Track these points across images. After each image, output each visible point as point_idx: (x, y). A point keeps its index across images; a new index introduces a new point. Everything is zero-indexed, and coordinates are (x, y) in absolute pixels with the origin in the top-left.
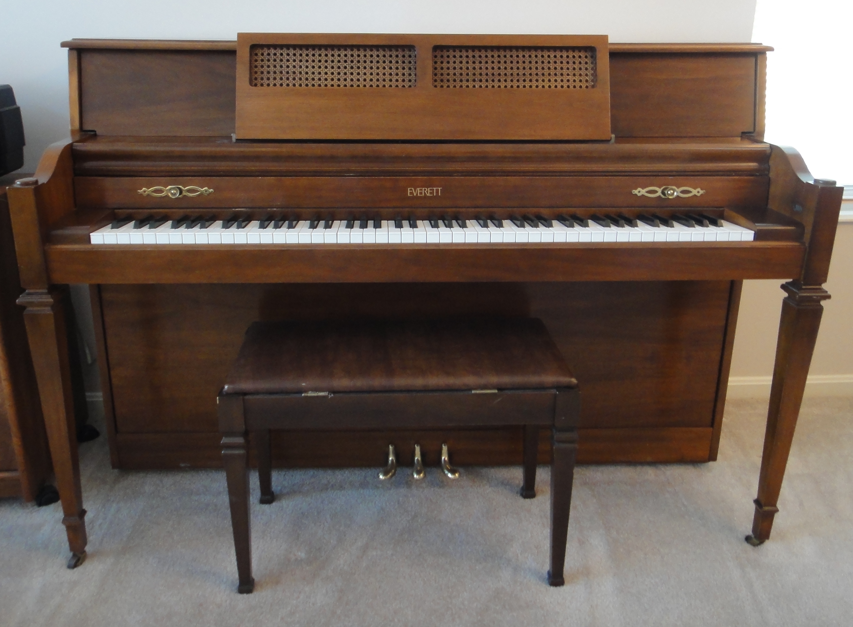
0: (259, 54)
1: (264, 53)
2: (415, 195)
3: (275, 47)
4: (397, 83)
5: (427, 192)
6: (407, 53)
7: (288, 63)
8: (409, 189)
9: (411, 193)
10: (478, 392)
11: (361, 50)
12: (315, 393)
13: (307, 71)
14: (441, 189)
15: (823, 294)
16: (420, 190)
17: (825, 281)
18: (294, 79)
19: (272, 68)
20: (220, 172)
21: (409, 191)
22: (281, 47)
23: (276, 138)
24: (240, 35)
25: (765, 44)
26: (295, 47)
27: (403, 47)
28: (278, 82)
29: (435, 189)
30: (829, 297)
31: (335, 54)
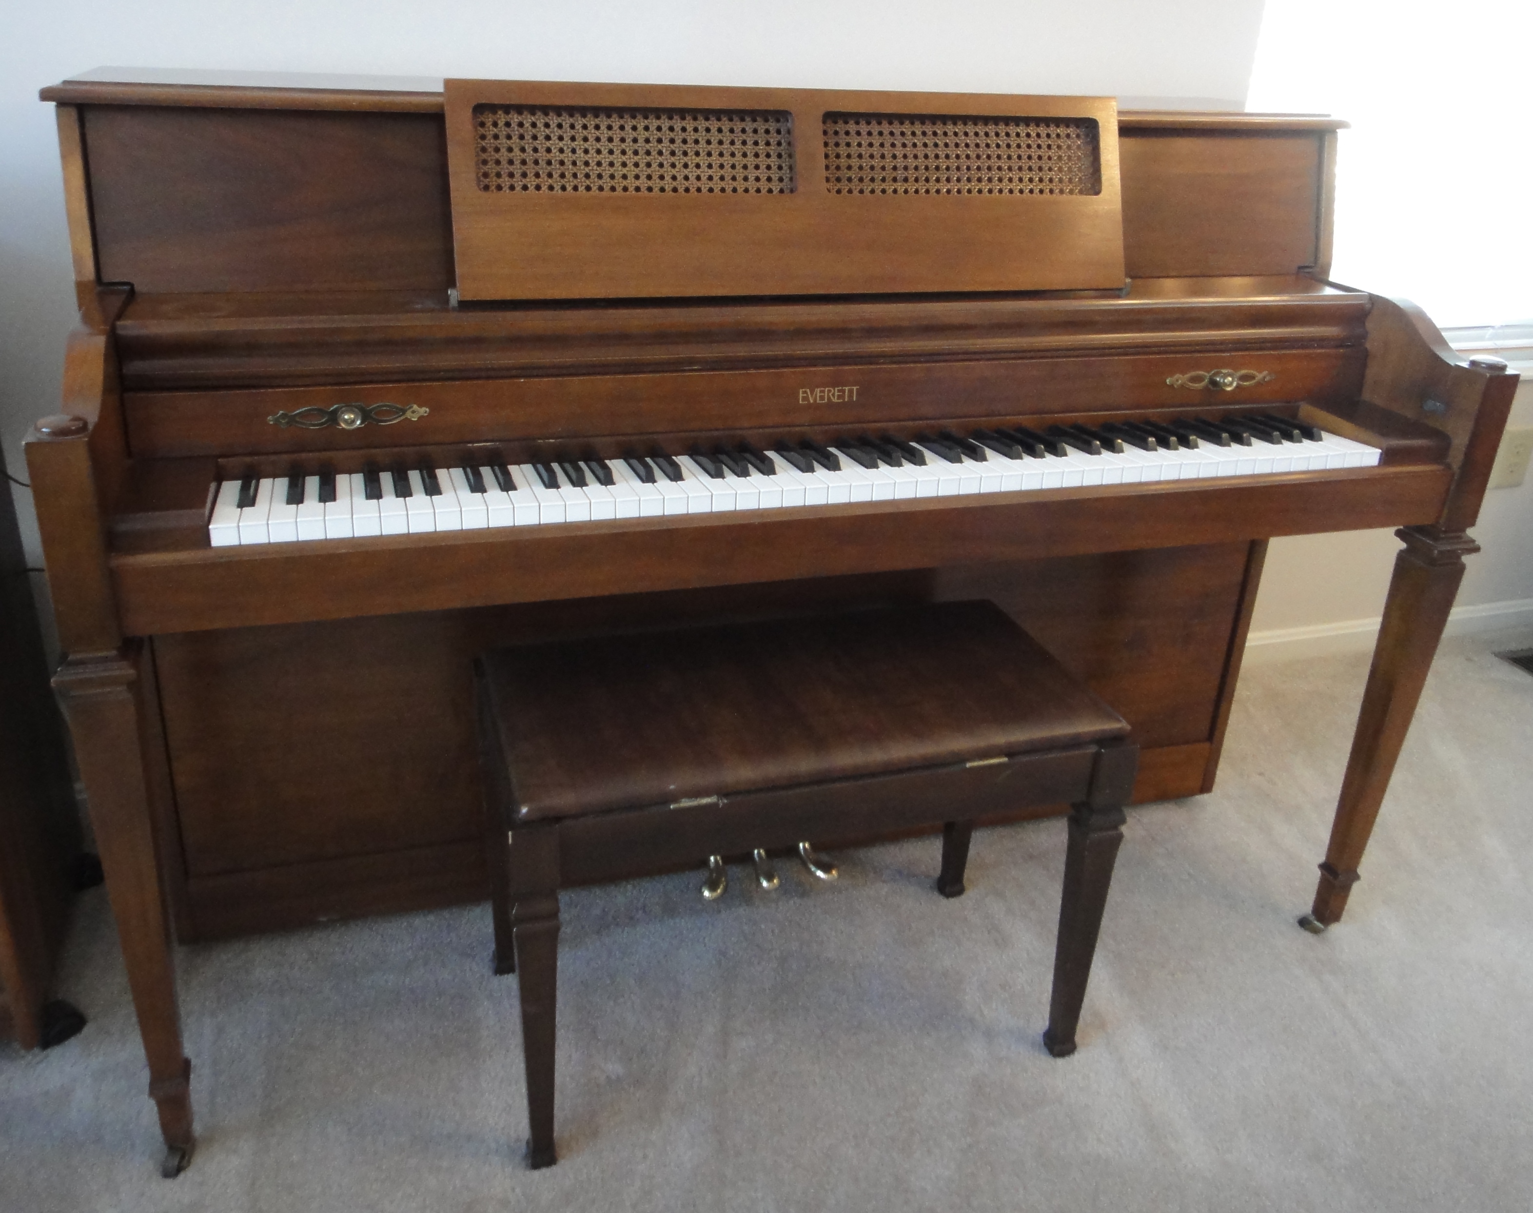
0: (489, 124)
1: (499, 122)
2: (812, 401)
3: (519, 109)
4: (758, 184)
5: (833, 395)
6: (772, 126)
7: (548, 144)
8: (801, 391)
9: (804, 399)
10: (976, 764)
11: (688, 118)
12: (694, 800)
13: (587, 159)
14: (857, 389)
15: (1466, 546)
16: (821, 392)
17: (1473, 524)
18: (563, 176)
19: (517, 154)
20: (440, 372)
21: (801, 395)
22: (533, 109)
23: (542, 297)
24: (449, 84)
25: (1335, 117)
26: (559, 110)
27: (765, 115)
28: (531, 182)
29: (847, 388)
30: (1477, 549)
31: (638, 126)
